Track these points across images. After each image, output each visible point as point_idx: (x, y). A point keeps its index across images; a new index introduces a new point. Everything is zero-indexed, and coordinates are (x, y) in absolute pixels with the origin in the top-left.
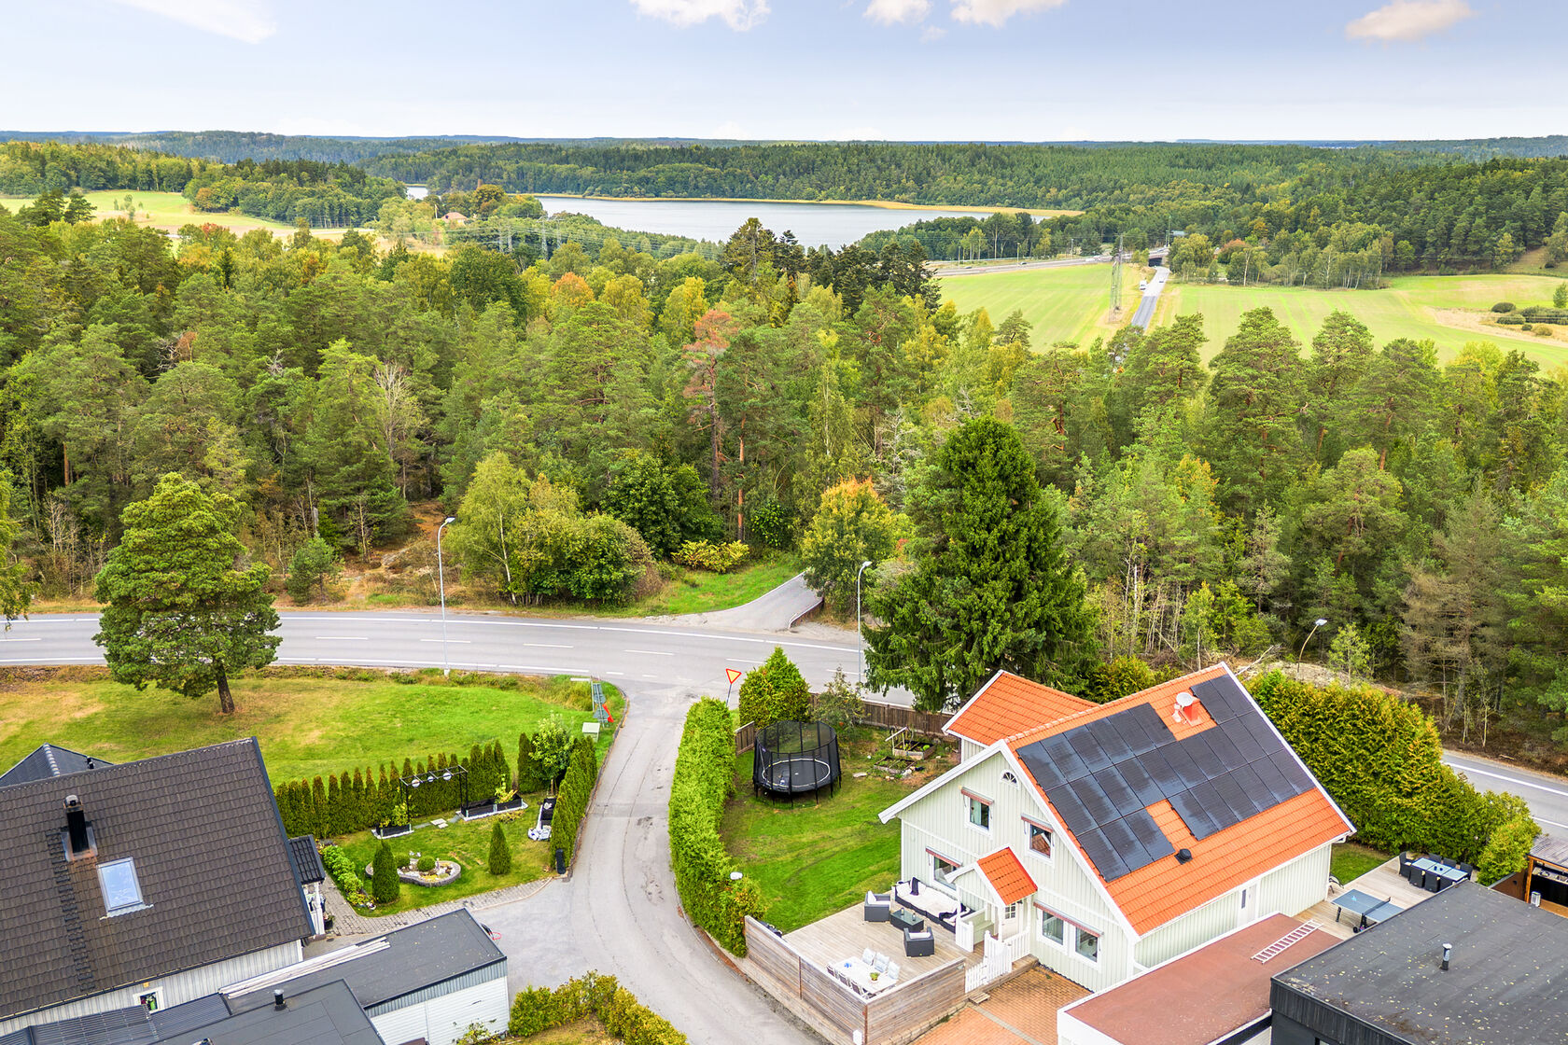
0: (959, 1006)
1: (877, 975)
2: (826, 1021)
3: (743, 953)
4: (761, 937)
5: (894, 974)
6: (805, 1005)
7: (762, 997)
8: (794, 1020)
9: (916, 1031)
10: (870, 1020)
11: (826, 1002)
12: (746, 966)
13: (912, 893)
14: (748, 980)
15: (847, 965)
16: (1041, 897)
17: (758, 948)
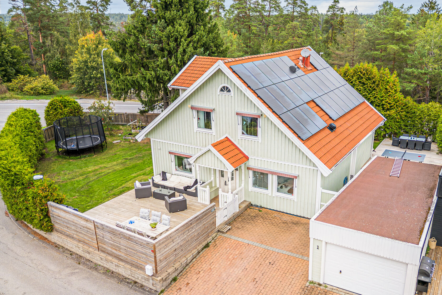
0: (214, 235)
1: (156, 224)
2: (121, 263)
3: (51, 229)
4: (62, 214)
5: (167, 222)
6: (103, 255)
7: (69, 256)
8: (96, 267)
9: (189, 257)
10: (158, 255)
11: (119, 249)
12: (54, 237)
13: (163, 180)
14: (56, 246)
15: (131, 222)
16: (252, 163)
17: (61, 222)
